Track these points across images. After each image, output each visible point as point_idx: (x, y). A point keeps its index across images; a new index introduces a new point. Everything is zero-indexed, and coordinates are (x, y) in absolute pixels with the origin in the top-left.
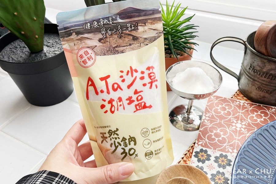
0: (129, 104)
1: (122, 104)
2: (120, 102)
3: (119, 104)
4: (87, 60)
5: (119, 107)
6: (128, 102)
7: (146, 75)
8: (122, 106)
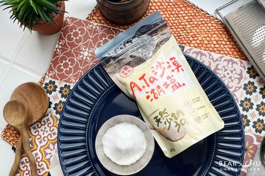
1: (161, 90)
2: (159, 89)
3: (159, 90)
5: (160, 93)
6: (165, 86)
7: (171, 64)
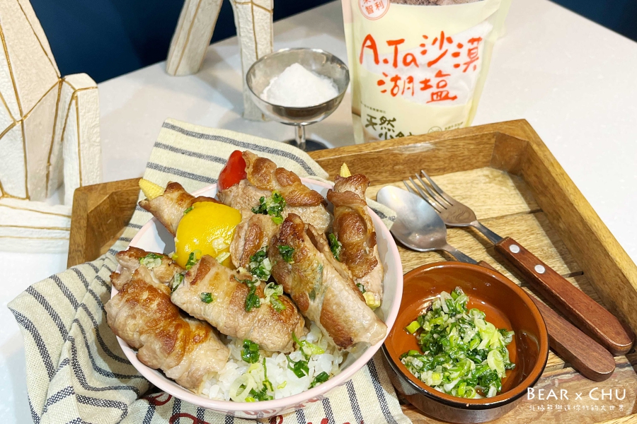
0: (423, 89)
1: (412, 87)
2: (409, 83)
4: (374, 8)
5: (406, 90)
6: (423, 86)
7: (464, 52)
8: (411, 91)
